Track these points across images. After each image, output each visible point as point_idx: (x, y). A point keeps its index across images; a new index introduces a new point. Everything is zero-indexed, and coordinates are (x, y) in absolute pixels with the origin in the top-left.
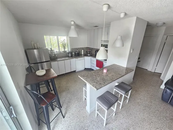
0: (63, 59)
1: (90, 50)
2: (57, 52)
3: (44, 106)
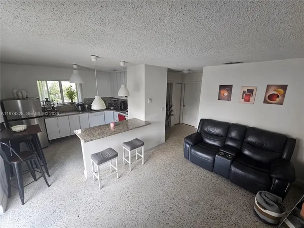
0: (67, 114)
1: (115, 101)
2: (58, 103)
3: (15, 163)
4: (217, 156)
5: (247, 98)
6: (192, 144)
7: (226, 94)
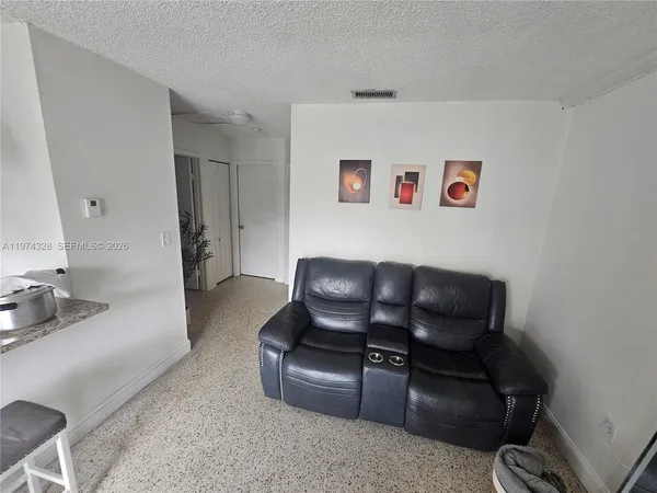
4: (366, 369)
5: (406, 195)
6: (286, 347)
7: (357, 186)
